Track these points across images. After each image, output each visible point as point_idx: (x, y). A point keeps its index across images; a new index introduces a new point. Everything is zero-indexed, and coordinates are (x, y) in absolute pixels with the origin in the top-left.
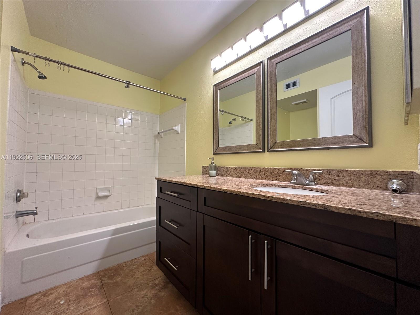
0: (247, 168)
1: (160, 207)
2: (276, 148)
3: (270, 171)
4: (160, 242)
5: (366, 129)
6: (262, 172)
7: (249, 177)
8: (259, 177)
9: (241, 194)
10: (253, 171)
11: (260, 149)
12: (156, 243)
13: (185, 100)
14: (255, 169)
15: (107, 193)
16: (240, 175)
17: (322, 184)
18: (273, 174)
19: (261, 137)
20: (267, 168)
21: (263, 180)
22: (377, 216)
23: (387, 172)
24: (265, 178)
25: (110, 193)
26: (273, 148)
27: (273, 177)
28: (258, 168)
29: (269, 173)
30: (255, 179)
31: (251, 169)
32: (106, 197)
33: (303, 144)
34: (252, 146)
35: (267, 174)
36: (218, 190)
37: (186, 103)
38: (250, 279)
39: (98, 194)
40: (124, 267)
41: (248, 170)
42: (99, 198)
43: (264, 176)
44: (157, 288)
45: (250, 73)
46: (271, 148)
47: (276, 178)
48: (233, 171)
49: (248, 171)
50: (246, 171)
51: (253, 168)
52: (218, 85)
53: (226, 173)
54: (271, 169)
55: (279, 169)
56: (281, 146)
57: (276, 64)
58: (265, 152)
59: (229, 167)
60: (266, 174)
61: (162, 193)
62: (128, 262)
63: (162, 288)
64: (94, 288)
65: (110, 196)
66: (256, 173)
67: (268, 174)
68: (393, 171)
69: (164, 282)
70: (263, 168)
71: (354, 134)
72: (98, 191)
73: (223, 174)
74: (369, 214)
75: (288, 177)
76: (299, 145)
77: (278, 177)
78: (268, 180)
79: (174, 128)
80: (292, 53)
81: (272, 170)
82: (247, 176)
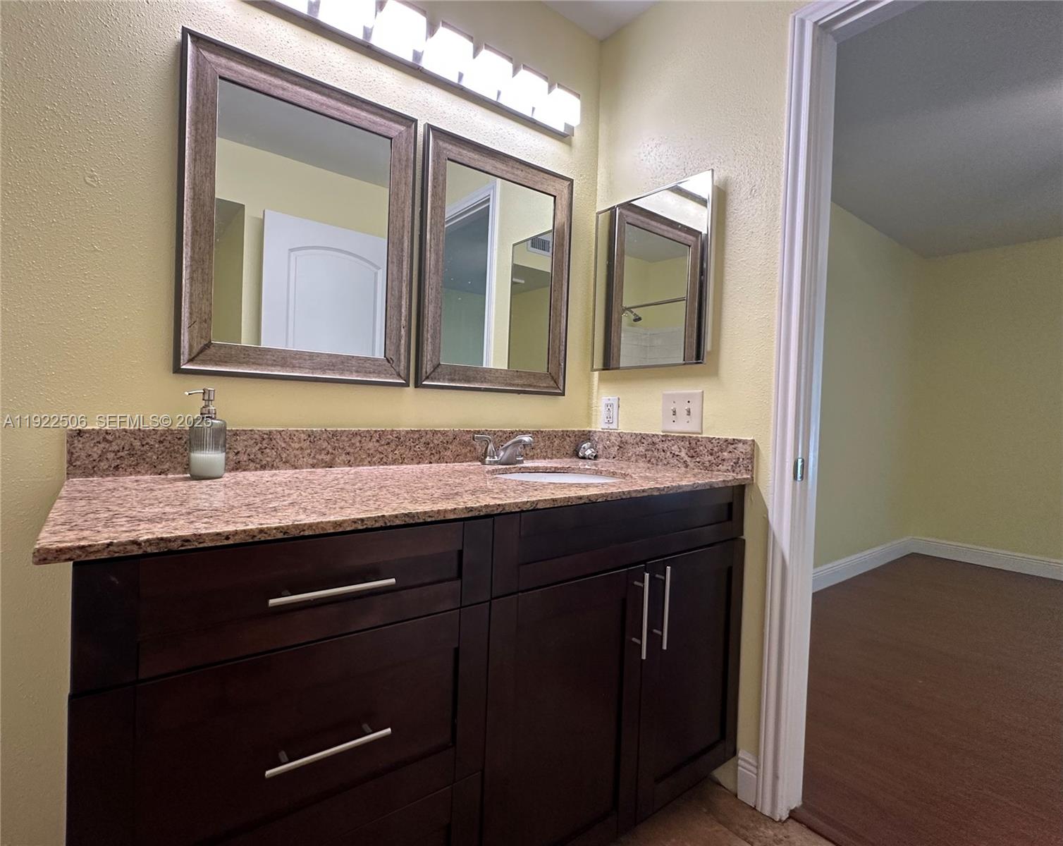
0: (356, 434)
2: (439, 380)
3: (423, 440)
6: (402, 444)
7: (362, 460)
8: (394, 458)
9: (624, 497)
10: (378, 441)
11: (399, 375)
14: (382, 434)
16: (328, 458)
18: (432, 445)
19: (403, 341)
20: (417, 431)
21: (407, 464)
24: (412, 459)
26: (433, 380)
27: (432, 454)
28: (393, 431)
29: (422, 445)
30: (383, 465)
31: (370, 435)
34: (374, 365)
35: (417, 447)
36: (574, 503)
41: (359, 438)
43: (409, 454)
46: (427, 378)
47: (437, 456)
48: (297, 446)
49: (360, 441)
50: (353, 444)
51: (376, 431)
53: (259, 456)
54: (426, 433)
55: (444, 433)
56: (450, 377)
58: (408, 387)
59: (280, 432)
60: (415, 446)
66: (386, 447)
67: (420, 447)
70: (407, 432)
73: (245, 458)
75: (463, 451)
76: (483, 379)
77: (442, 453)
78: (419, 463)
81: (428, 436)
82: (356, 459)
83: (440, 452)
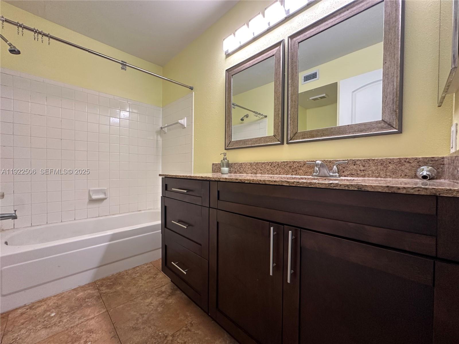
0: (263, 163)
1: (165, 207)
2: (297, 139)
3: (289, 165)
4: (166, 246)
5: (396, 114)
6: (280, 167)
7: (265, 172)
8: (277, 172)
10: (271, 166)
11: (279, 141)
12: (161, 249)
13: (192, 89)
14: (272, 163)
15: (102, 196)
16: (255, 171)
17: (346, 175)
18: (293, 167)
19: (280, 127)
20: (286, 162)
21: (281, 175)
22: (419, 191)
23: (416, 159)
24: (284, 173)
25: (105, 195)
26: (293, 140)
27: (292, 171)
28: (276, 162)
29: (288, 167)
30: (272, 174)
31: (268, 164)
32: (101, 200)
33: (326, 133)
34: (269, 139)
35: (286, 168)
37: (193, 93)
38: (271, 274)
39: (91, 197)
40: (125, 276)
41: (264, 165)
42: (92, 201)
43: (282, 171)
44: (163, 295)
45: (268, 54)
46: (291, 139)
47: (295, 173)
48: (247, 167)
49: (265, 166)
50: (263, 167)
51: (270, 162)
52: (230, 69)
53: (239, 170)
54: (290, 162)
55: (299, 162)
56: (302, 137)
57: (299, 43)
58: (283, 144)
59: (244, 163)
60: (285, 168)
61: (168, 191)
62: (129, 270)
63: (169, 295)
64: (90, 298)
65: (106, 199)
66: (273, 168)
67: (287, 168)
68: (422, 158)
69: (171, 289)
70: (282, 162)
71: (383, 119)
72: (91, 194)
73: (237, 170)
74: (409, 190)
75: (310, 171)
76: (322, 135)
78: (287, 175)
79: (180, 121)
80: (316, 30)
81: (291, 164)
82: (263, 172)
83: (297, 171)
